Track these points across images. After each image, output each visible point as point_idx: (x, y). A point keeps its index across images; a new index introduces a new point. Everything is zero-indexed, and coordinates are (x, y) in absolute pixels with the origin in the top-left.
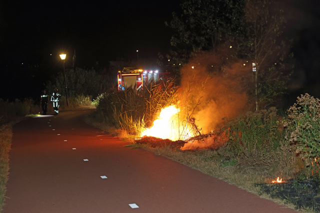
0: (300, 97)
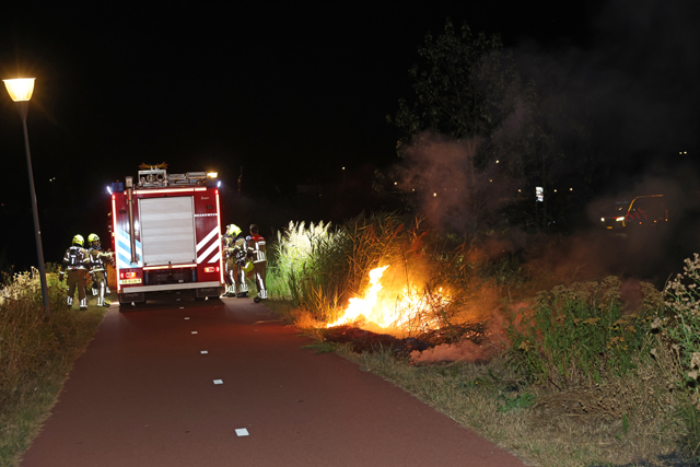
0: (693, 259)
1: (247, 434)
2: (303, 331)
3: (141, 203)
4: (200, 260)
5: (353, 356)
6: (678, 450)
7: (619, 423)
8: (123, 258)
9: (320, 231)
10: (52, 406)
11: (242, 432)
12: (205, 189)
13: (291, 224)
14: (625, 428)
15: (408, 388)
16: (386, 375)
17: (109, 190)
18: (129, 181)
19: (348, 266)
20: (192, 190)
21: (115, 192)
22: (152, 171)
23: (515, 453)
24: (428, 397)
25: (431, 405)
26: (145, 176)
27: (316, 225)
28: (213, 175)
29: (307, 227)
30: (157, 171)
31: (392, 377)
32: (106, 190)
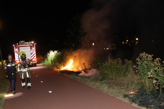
0: (141, 54)
1: (51, 92)
2: (56, 71)
3: (20, 48)
4: (32, 58)
5: (68, 76)
6: (139, 91)
7: (126, 86)
8: (17, 58)
9: (56, 52)
10: (8, 88)
11: (50, 92)
12: (32, 45)
13: (50, 51)
14: (128, 87)
15: (81, 81)
16: (75, 79)
17: (14, 45)
18: (17, 44)
19: (63, 59)
20: (30, 45)
21: (15, 46)
22: (22, 42)
23: (108, 93)
24: (86, 83)
25: (87, 84)
26: (20, 43)
27: (55, 51)
28: (33, 42)
29: (53, 51)
30: (23, 42)
31: (77, 79)
32: (13, 45)
